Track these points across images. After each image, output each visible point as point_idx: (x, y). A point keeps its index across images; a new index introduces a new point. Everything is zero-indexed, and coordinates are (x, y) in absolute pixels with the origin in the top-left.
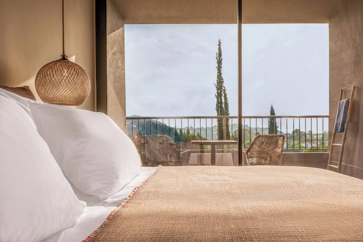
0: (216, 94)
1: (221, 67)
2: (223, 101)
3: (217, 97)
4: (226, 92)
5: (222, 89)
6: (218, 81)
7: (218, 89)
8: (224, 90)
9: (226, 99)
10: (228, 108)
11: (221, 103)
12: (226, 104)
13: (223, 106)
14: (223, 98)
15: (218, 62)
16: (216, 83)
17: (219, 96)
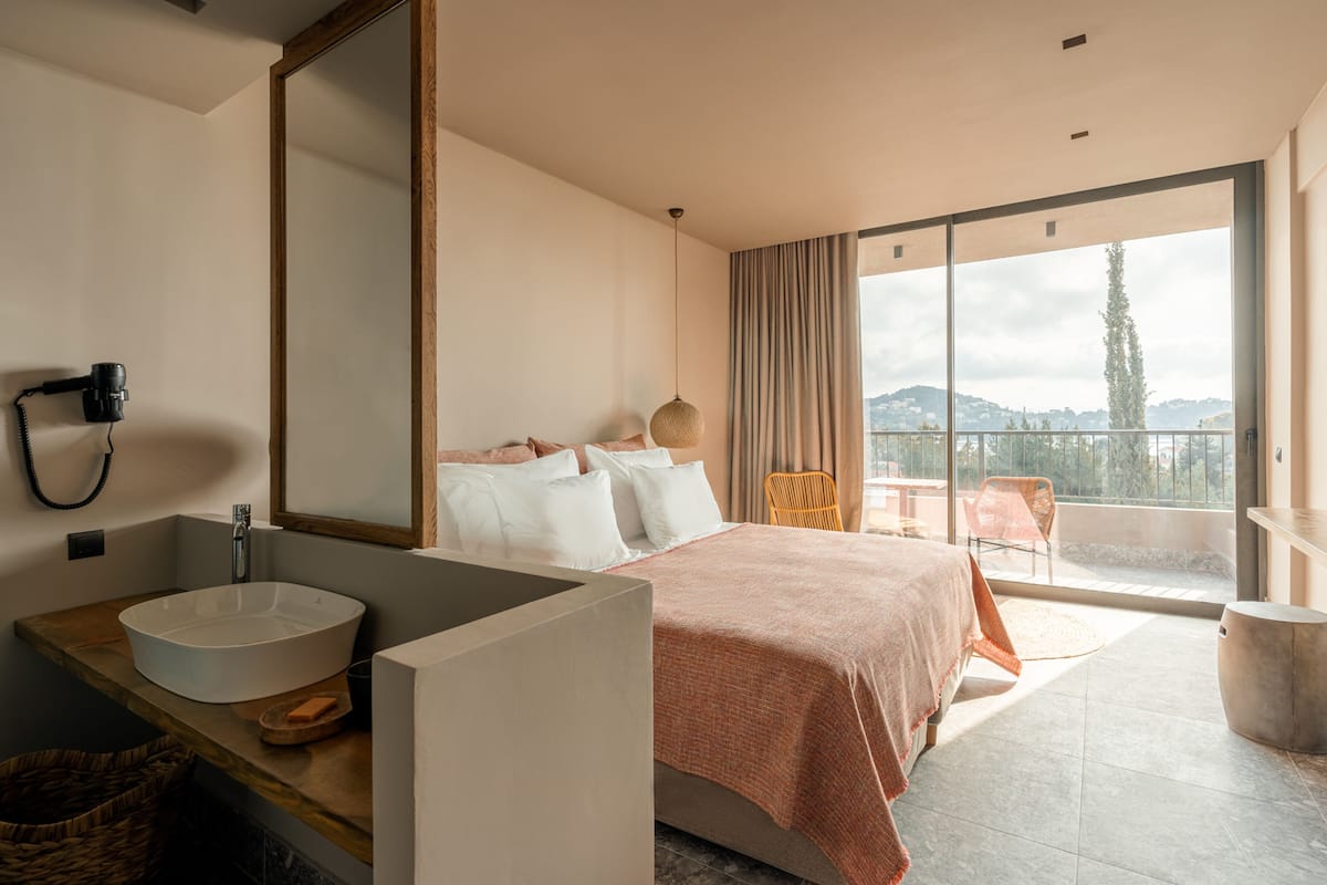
0: (1107, 338)
1: (1122, 270)
2: (1127, 352)
3: (1109, 345)
4: (1137, 330)
5: (1123, 323)
6: (1109, 305)
7: (1111, 325)
8: (1131, 327)
9: (1133, 346)
10: (1141, 370)
11: (1121, 356)
12: (1136, 361)
13: (1127, 366)
14: (1126, 347)
15: (1111, 260)
16: (1105, 310)
17: (1114, 340)
